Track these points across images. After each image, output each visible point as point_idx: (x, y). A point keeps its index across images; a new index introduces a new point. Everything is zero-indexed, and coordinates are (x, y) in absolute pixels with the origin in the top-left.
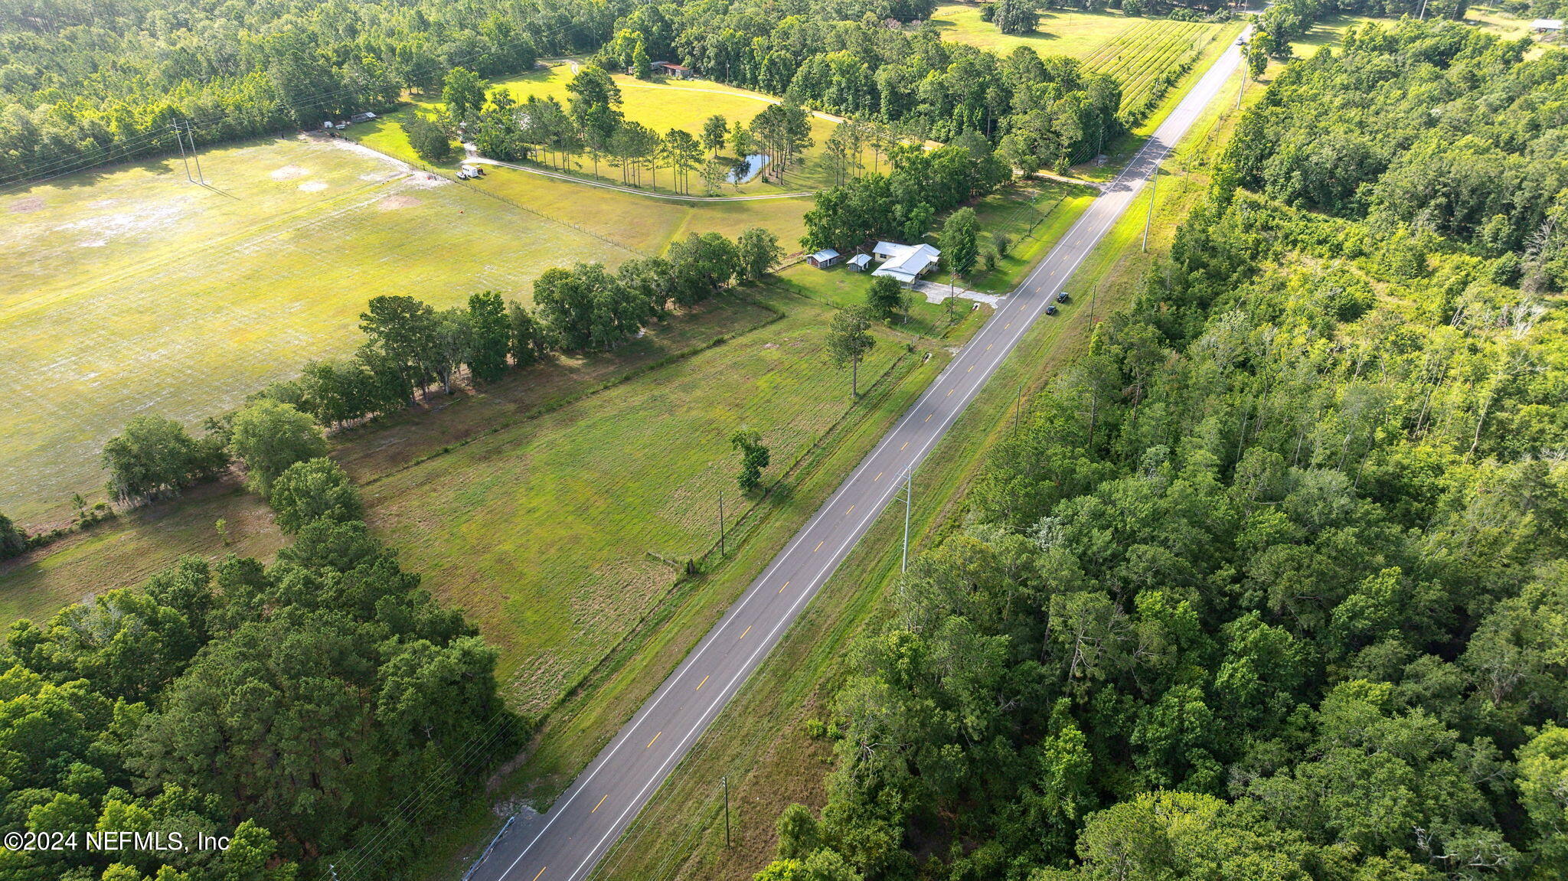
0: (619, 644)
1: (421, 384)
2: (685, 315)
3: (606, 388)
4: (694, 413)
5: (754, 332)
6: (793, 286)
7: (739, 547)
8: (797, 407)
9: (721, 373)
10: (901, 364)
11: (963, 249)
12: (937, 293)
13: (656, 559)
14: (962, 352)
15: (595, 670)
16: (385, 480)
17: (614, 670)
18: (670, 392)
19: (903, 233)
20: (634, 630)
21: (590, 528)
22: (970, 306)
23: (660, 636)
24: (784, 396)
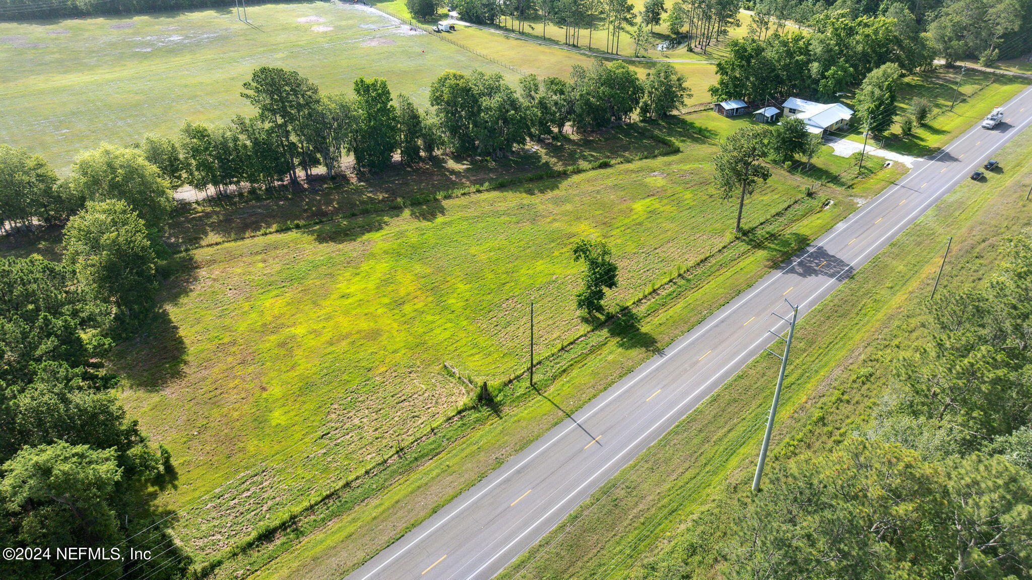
0: (357, 478)
1: (304, 165)
2: (580, 140)
3: (479, 191)
4: (556, 225)
5: (644, 160)
6: (694, 128)
7: (554, 378)
8: (669, 233)
9: (598, 192)
10: (797, 207)
11: (880, 105)
12: (846, 147)
13: (452, 375)
14: (869, 204)
15: (311, 508)
16: (226, 245)
17: (334, 515)
18: (540, 201)
19: (816, 91)
20: (385, 461)
21: (395, 325)
22: (883, 165)
23: (413, 476)
24: (658, 221)
